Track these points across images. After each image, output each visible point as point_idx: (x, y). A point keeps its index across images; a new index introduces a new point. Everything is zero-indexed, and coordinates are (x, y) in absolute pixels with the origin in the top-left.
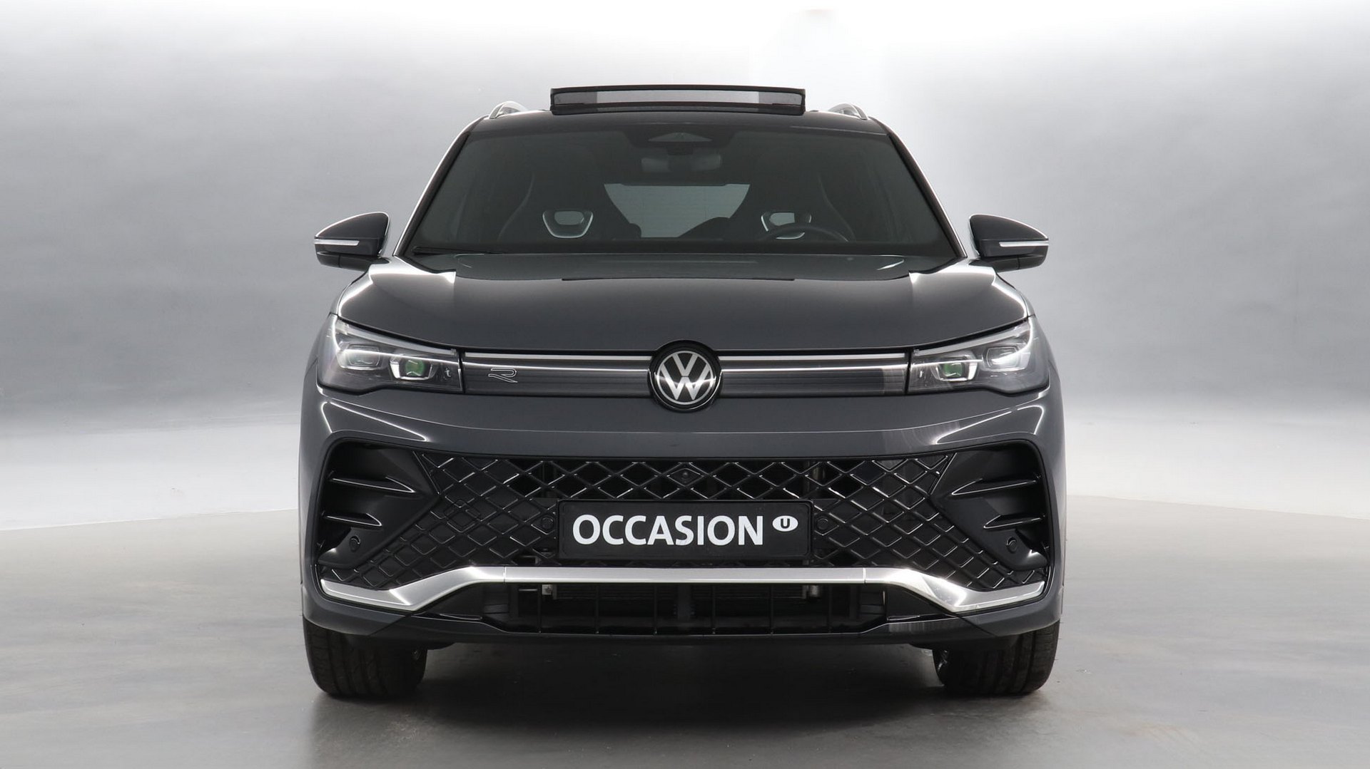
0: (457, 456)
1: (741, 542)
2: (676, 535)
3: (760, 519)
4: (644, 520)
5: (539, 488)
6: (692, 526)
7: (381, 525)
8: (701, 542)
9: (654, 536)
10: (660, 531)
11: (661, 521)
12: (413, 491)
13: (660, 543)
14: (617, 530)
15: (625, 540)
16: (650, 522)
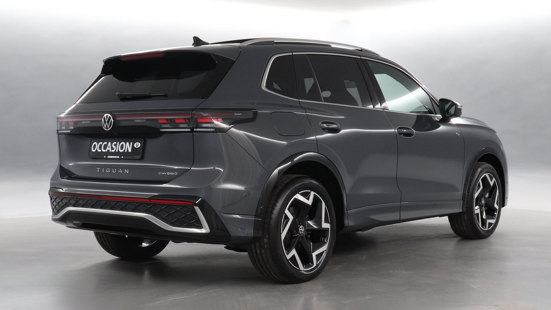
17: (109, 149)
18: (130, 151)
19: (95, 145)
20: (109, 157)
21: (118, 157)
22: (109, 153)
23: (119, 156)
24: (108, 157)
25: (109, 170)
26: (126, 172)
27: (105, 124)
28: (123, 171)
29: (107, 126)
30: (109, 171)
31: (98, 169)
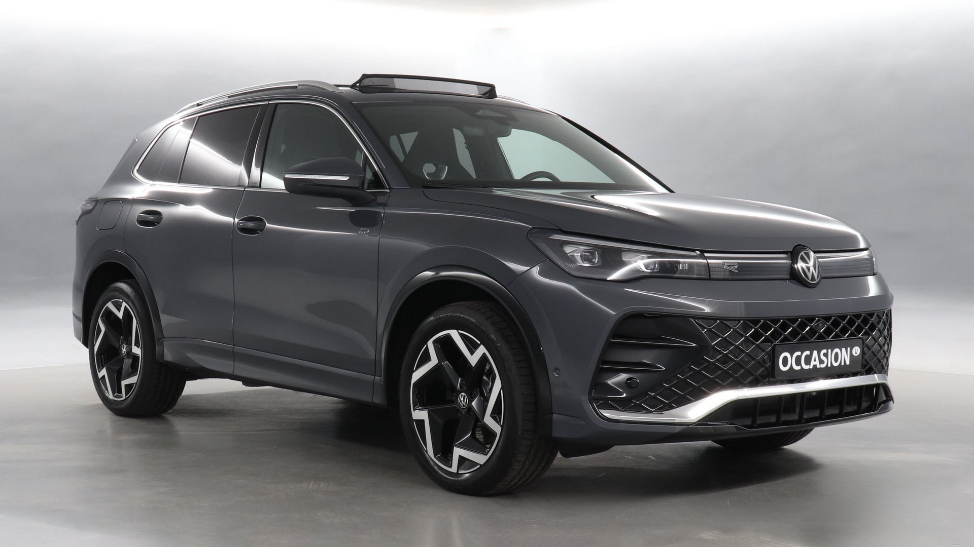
0: (721, 319)
1: (843, 364)
2: (821, 362)
3: (849, 349)
4: (809, 354)
5: (763, 337)
6: (826, 355)
7: (664, 369)
8: (829, 365)
9: (813, 363)
10: (815, 360)
11: (815, 353)
12: (694, 345)
13: (815, 366)
14: (798, 361)
15: (801, 367)
16: (811, 354)
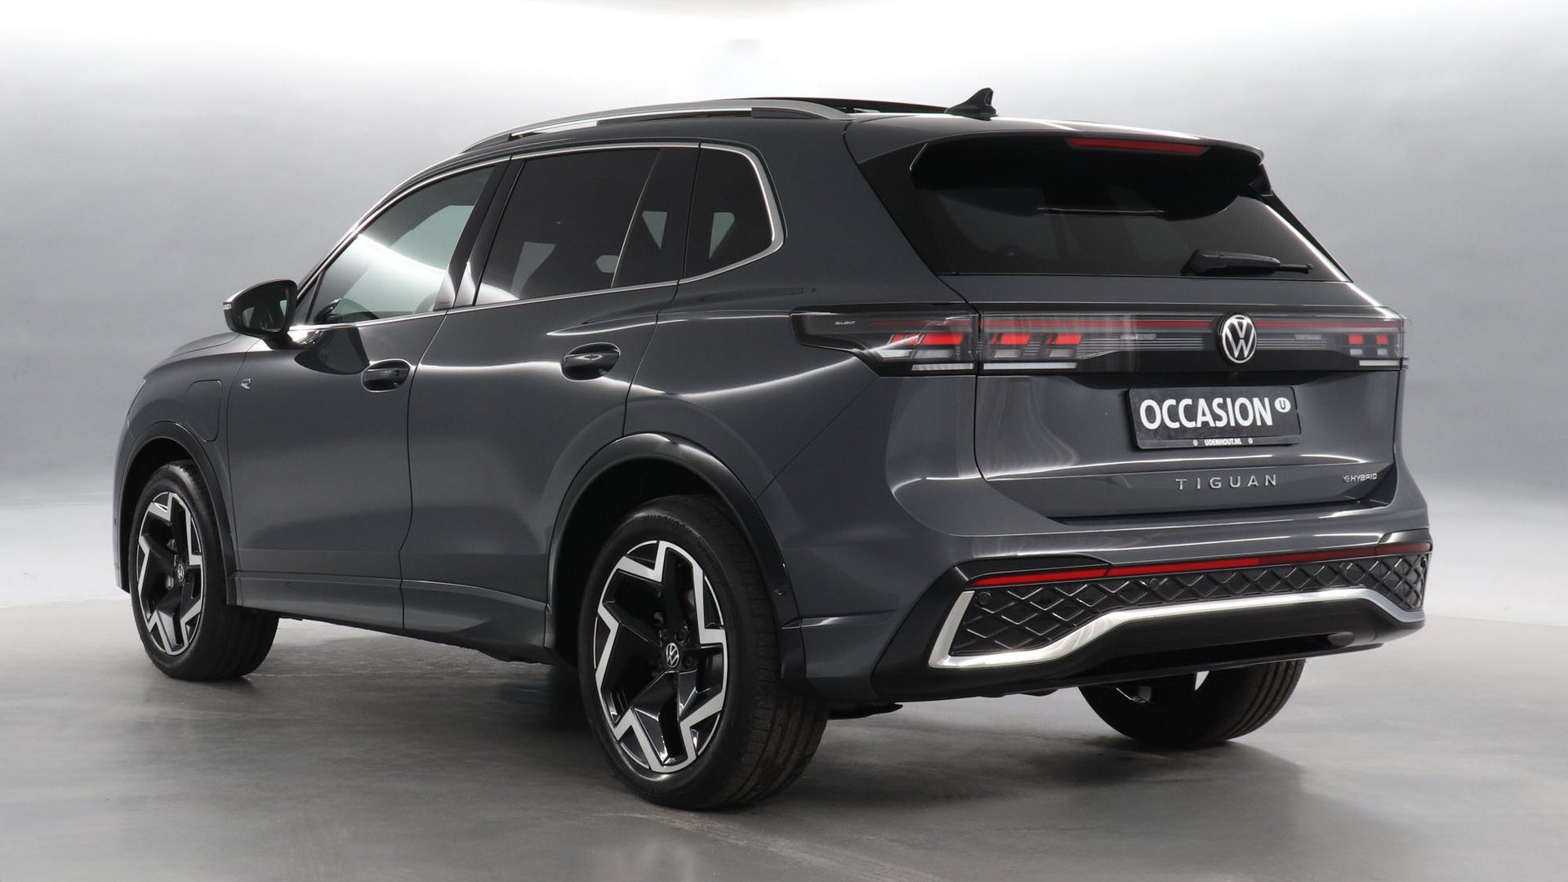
17: (1205, 419)
18: (1269, 422)
19: (1150, 410)
20: (1209, 442)
21: (1238, 442)
22: (1206, 431)
23: (1239, 439)
24: (1207, 445)
25: (1218, 481)
26: (1269, 481)
27: (1237, 346)
28: (1262, 480)
29: (1242, 351)
30: (1220, 484)
31: (1181, 480)
